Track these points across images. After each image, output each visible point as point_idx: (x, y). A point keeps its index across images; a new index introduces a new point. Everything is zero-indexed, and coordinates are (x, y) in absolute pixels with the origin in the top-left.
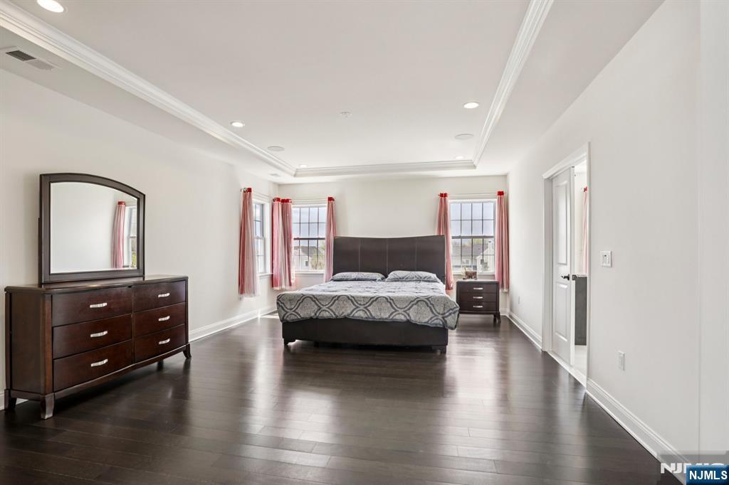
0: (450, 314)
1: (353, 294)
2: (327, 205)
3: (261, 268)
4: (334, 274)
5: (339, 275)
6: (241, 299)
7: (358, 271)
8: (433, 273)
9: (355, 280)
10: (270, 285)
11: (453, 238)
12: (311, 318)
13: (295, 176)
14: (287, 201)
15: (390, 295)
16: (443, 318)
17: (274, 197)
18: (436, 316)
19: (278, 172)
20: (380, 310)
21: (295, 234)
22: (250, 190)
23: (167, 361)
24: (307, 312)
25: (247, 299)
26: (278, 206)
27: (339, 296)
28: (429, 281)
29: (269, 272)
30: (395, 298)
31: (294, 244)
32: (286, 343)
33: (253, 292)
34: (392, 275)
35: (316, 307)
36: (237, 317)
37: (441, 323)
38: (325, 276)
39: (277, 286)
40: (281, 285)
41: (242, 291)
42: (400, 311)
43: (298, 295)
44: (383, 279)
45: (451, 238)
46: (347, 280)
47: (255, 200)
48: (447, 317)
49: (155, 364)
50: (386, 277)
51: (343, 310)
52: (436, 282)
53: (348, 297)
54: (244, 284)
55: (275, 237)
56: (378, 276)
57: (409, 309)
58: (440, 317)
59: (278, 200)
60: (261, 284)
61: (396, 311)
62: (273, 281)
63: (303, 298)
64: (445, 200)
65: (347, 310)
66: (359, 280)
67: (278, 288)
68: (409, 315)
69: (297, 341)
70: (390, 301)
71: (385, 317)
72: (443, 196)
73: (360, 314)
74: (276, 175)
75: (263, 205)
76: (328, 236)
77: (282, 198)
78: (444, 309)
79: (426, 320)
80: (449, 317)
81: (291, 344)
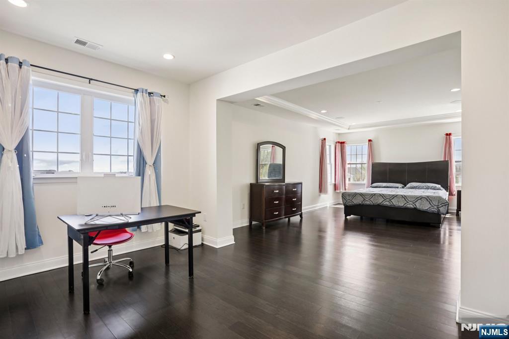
0: (442, 206)
1: (383, 193)
2: (367, 144)
3: (330, 180)
4: (372, 184)
5: (375, 185)
6: (320, 195)
7: (387, 182)
8: (439, 184)
9: (385, 187)
10: (334, 189)
11: (456, 162)
12: (360, 204)
13: (349, 129)
14: (344, 143)
15: (405, 194)
16: (438, 208)
17: (336, 141)
18: (433, 206)
19: (340, 128)
20: (398, 201)
21: (348, 162)
22: (325, 139)
23: (292, 219)
24: (358, 201)
25: (323, 196)
26: (339, 146)
27: (375, 194)
28: (435, 189)
29: (333, 182)
30: (407, 196)
31: (347, 166)
32: (346, 216)
33: (326, 192)
34: (409, 185)
35: (362, 199)
36: (318, 204)
37: (436, 210)
38: (366, 185)
39: (338, 190)
40: (340, 189)
41: (321, 191)
42: (410, 203)
43: (353, 193)
44: (403, 187)
45: (454, 162)
46: (380, 187)
47: (327, 143)
48: (440, 207)
49: (287, 219)
50: (405, 186)
51: (377, 201)
52: (440, 190)
53: (380, 194)
54: (322, 188)
55: (337, 163)
56: (400, 185)
57: (416, 202)
58: (436, 207)
59: (339, 142)
60: (330, 188)
61: (408, 202)
62: (336, 187)
63: (355, 194)
64: (449, 138)
65: (380, 201)
66: (387, 187)
67: (338, 191)
68: (415, 205)
69: (352, 216)
70: (404, 197)
71: (401, 205)
72: (448, 135)
73: (387, 203)
74: (338, 130)
75: (330, 146)
76: (368, 162)
77: (340, 141)
78: (438, 203)
79: (427, 208)
80: (442, 208)
81: (348, 217)
